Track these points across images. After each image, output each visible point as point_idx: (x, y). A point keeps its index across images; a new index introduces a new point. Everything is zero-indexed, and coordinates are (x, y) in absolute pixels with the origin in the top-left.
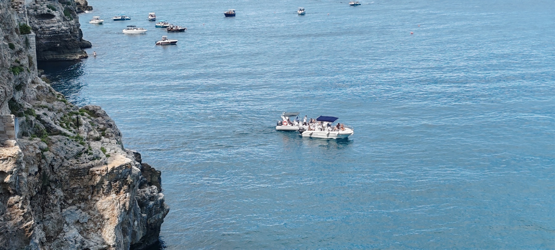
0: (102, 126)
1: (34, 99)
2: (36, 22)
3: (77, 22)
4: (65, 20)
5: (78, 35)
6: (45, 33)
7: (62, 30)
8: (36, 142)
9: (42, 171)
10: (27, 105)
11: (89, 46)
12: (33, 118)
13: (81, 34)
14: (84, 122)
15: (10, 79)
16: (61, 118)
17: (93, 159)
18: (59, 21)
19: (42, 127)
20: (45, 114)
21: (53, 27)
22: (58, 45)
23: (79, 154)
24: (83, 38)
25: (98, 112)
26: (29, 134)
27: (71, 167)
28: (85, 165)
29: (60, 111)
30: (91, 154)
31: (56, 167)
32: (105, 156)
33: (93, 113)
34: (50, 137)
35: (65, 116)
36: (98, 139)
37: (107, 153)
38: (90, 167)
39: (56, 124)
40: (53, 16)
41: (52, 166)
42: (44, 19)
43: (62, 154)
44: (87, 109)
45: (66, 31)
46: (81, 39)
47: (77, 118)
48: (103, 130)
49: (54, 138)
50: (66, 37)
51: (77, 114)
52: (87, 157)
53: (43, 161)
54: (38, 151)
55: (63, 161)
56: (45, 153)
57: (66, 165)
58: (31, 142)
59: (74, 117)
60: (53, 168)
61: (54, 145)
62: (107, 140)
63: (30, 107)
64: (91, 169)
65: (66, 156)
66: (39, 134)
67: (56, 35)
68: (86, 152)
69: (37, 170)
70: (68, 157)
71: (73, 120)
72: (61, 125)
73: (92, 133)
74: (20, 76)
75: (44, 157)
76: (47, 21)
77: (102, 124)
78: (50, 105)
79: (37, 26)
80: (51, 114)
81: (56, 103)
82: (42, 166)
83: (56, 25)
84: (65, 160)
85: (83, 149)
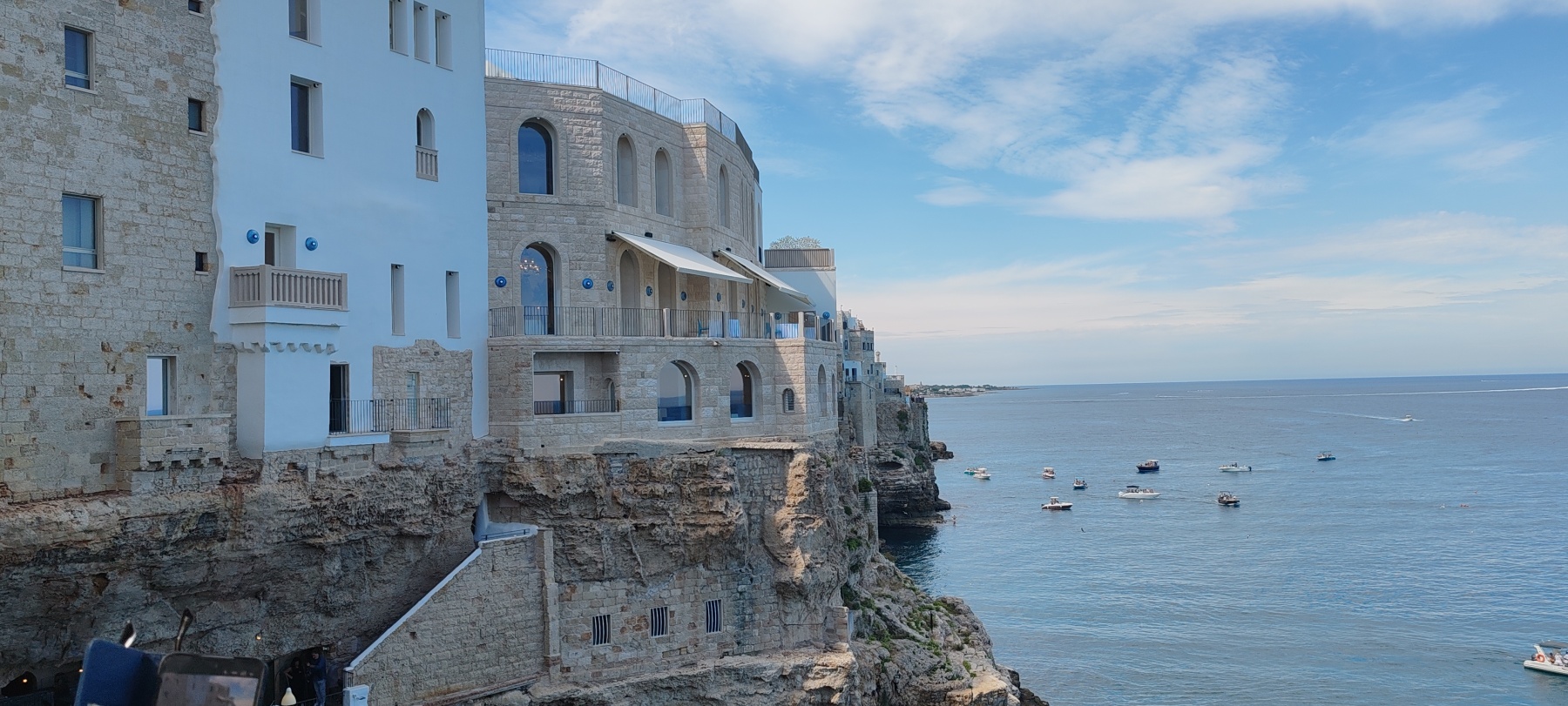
0: (964, 629)
1: (873, 585)
2: (877, 472)
3: (932, 474)
4: (915, 470)
5: (932, 492)
6: (888, 489)
7: (912, 484)
8: (875, 647)
9: (882, 691)
10: (865, 594)
11: (947, 508)
12: (871, 613)
13: (937, 491)
14: (940, 621)
15: (844, 556)
16: (909, 614)
17: (953, 679)
18: (908, 473)
19: (883, 625)
20: (888, 607)
21: (899, 480)
22: (906, 505)
23: (933, 669)
24: (940, 497)
25: (959, 607)
26: (866, 635)
27: (921, 688)
28: (941, 687)
29: (908, 603)
30: (949, 670)
31: (900, 686)
32: (969, 676)
33: (953, 608)
34: (894, 641)
35: (914, 611)
36: (959, 648)
37: (971, 671)
38: (947, 690)
39: (902, 622)
40: (900, 465)
41: (895, 684)
42: (889, 469)
43: (910, 668)
44: (944, 601)
45: (917, 488)
46: (936, 498)
47: (931, 615)
48: (966, 635)
49: (899, 643)
50: (917, 495)
51: (931, 609)
52: (945, 675)
53: (883, 675)
54: (879, 661)
55: (910, 677)
56: (886, 664)
57: (914, 683)
58: (868, 647)
59: (927, 613)
60: (896, 687)
61: (899, 653)
62: (972, 650)
63: (869, 596)
64: (949, 693)
65: (915, 670)
66: (879, 636)
67: (904, 492)
68: (943, 667)
69: (874, 688)
70: (918, 673)
71: (926, 618)
72: (909, 625)
73: (951, 638)
74: (857, 552)
75: (884, 671)
76: (892, 472)
77: (964, 625)
78: (894, 595)
79: (879, 479)
80: (895, 607)
81: (902, 591)
82: (882, 683)
83: (903, 478)
84: (913, 676)
85: (939, 662)
